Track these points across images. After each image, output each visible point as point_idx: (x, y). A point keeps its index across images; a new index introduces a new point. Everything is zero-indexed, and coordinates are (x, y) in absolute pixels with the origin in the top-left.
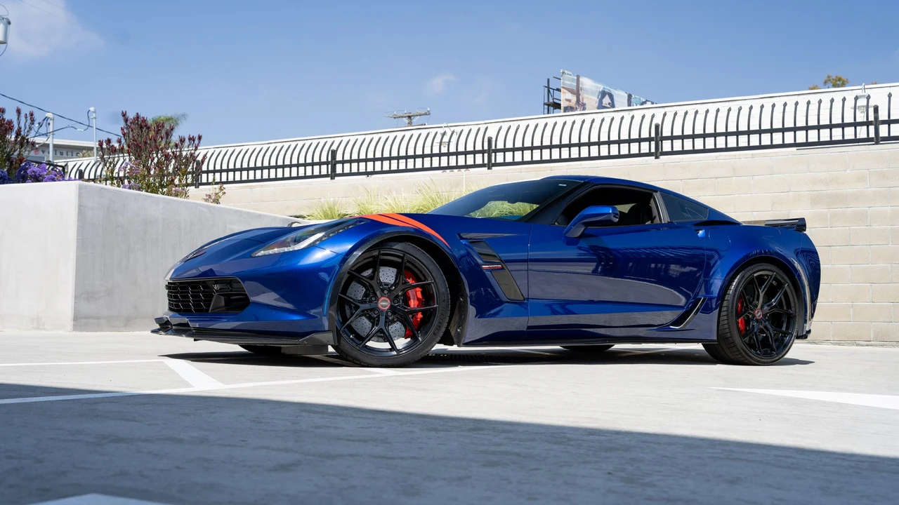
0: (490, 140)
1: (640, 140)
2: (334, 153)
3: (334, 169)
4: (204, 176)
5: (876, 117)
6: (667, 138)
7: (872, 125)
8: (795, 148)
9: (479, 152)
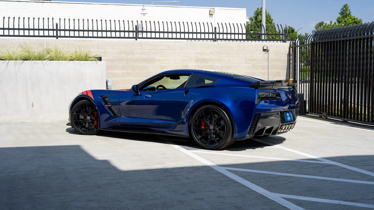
0: (56, 25)
1: (129, 32)
5: (215, 31)
6: (140, 32)
7: (214, 34)
9: (51, 30)
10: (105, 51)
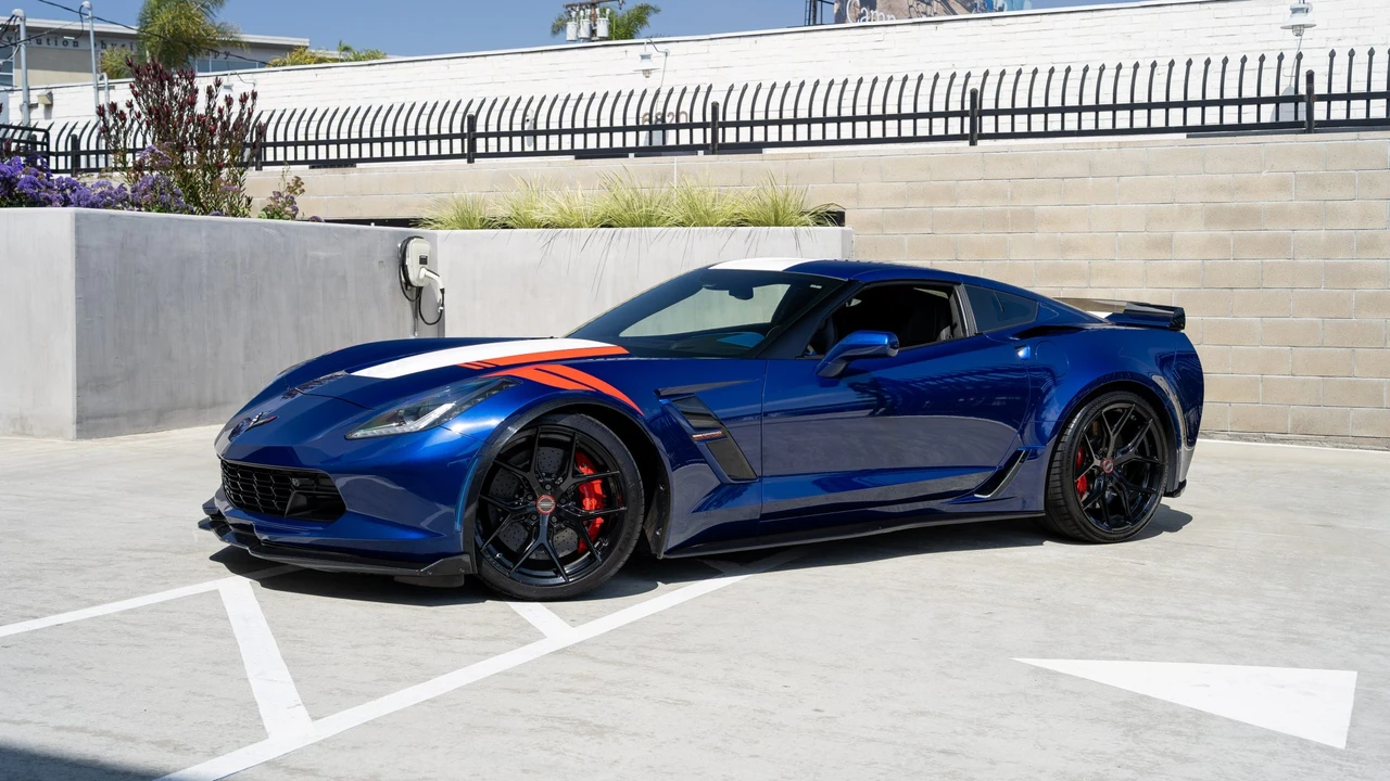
0: (715, 107)
1: (947, 115)
2: (472, 120)
3: (472, 146)
4: (270, 151)
5: (1310, 89)
6: (988, 113)
7: (1303, 101)
8: (1185, 135)
9: (698, 125)
10: (858, 190)
